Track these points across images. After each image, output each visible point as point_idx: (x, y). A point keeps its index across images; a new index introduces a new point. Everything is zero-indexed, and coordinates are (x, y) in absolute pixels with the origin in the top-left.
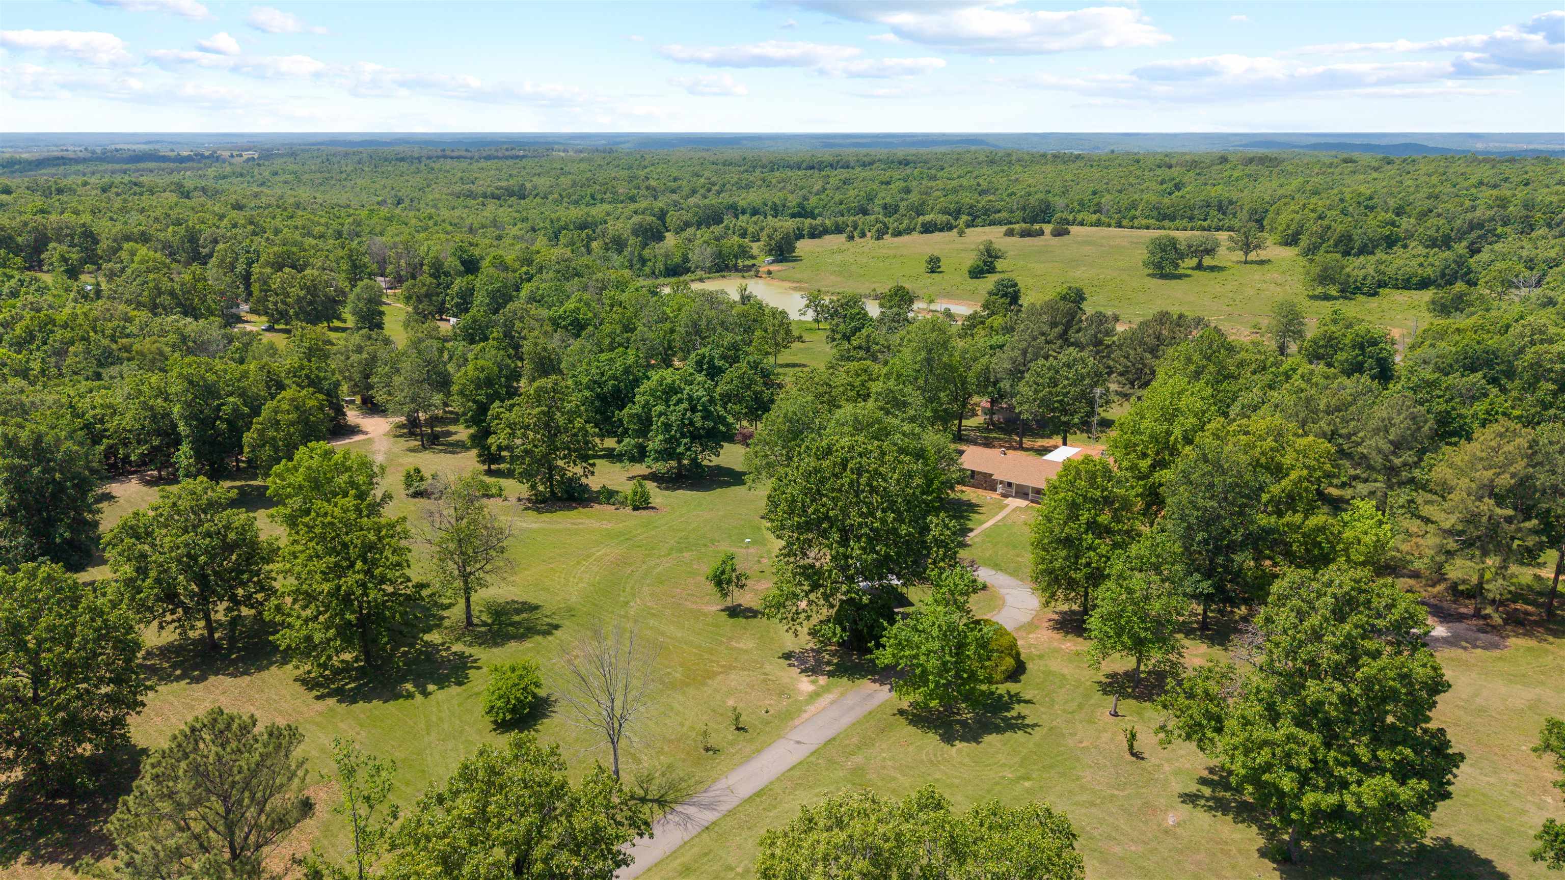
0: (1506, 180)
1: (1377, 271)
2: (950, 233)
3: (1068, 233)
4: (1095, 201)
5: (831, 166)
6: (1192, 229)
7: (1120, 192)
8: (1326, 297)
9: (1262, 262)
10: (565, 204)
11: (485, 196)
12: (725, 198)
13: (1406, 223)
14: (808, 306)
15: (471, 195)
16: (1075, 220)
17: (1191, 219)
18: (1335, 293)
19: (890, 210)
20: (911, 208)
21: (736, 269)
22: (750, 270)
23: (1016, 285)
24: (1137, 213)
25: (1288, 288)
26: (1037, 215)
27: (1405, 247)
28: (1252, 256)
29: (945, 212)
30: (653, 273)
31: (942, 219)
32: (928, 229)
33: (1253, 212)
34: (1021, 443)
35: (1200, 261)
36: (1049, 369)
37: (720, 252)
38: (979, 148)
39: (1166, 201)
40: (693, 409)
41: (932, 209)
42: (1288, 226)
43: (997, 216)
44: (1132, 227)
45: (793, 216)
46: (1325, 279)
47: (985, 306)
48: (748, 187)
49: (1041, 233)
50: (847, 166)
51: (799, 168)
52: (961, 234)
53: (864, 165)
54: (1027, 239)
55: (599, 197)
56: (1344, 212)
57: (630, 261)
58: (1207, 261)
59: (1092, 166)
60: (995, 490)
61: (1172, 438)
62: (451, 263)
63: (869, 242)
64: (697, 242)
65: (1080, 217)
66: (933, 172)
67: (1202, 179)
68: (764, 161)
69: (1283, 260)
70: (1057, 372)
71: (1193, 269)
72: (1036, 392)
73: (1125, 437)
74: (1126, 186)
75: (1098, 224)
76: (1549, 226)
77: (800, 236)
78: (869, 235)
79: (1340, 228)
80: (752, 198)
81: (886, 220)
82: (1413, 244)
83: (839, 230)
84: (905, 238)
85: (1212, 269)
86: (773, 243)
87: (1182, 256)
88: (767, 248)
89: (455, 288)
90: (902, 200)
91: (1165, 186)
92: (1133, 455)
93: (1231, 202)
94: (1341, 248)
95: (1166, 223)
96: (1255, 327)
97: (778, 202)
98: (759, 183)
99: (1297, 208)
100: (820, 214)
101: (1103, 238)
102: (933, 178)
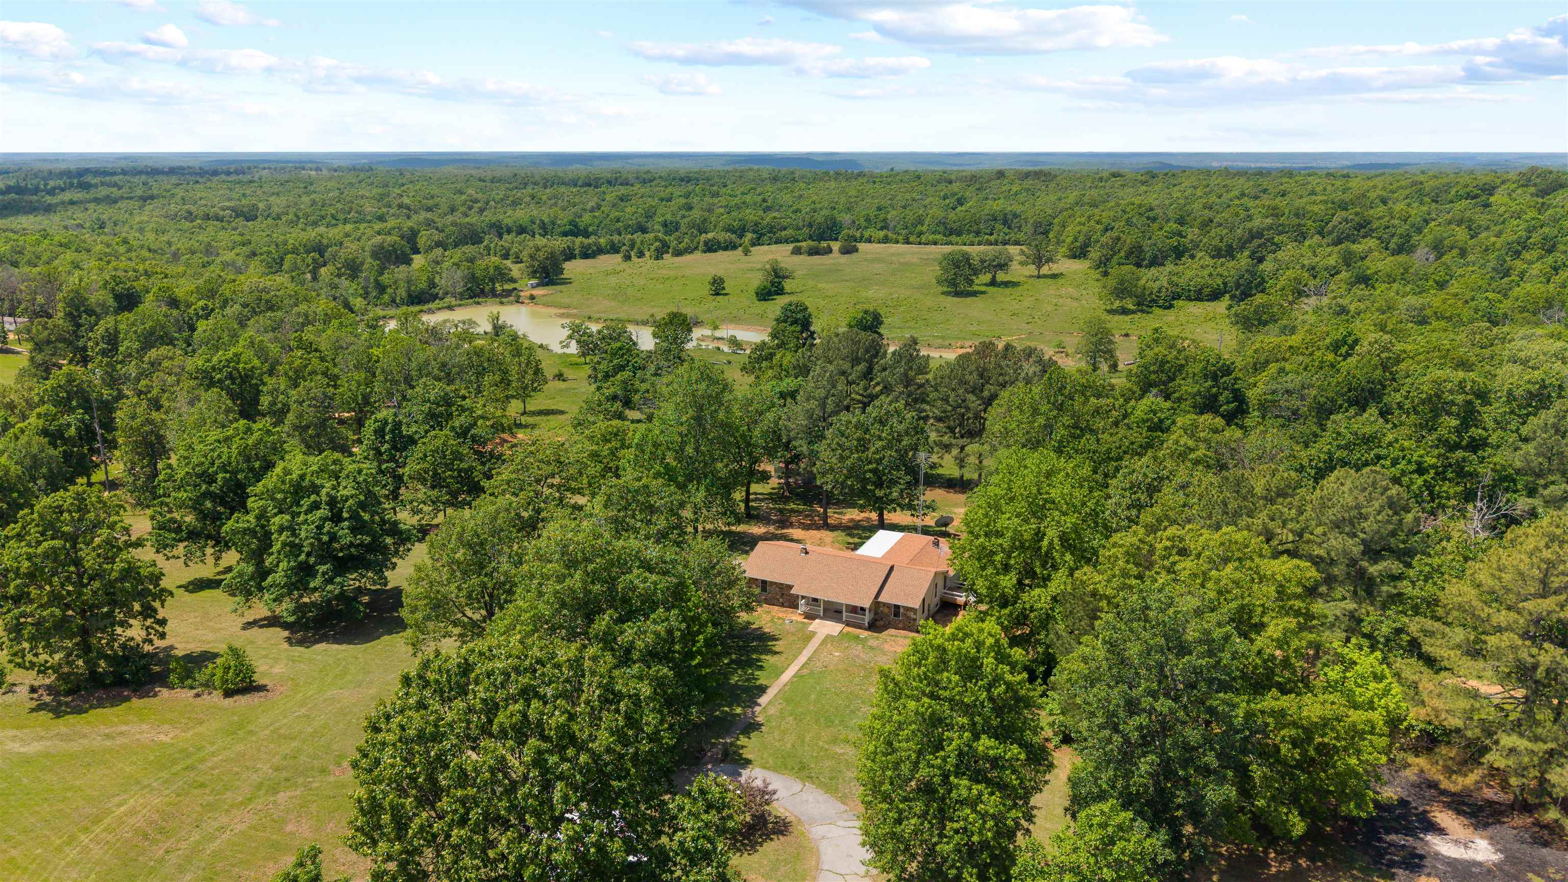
0: (1265, 191)
1: (1170, 283)
2: (735, 252)
3: (857, 250)
4: (882, 217)
5: (609, 182)
6: (979, 244)
7: (904, 207)
8: (1124, 311)
9: (1054, 276)
10: (300, 226)
11: (207, 217)
12: (489, 216)
13: (1192, 233)
14: (570, 337)
15: (190, 216)
16: (862, 237)
17: (978, 233)
18: (1131, 307)
19: (670, 227)
20: (692, 225)
21: (494, 294)
22: (511, 296)
23: (806, 309)
24: (924, 228)
25: (1084, 302)
26: (824, 232)
27: (1192, 257)
28: (1045, 270)
29: (729, 229)
30: (393, 301)
31: (723, 236)
32: (711, 247)
33: (1037, 225)
34: (825, 517)
35: (994, 277)
36: (856, 427)
37: (473, 275)
38: (761, 167)
39: (952, 215)
40: (336, 518)
41: (715, 226)
42: (1076, 239)
43: (784, 233)
44: (920, 244)
45: (565, 234)
46: (1122, 292)
47: (774, 336)
48: (515, 204)
49: (829, 251)
50: (626, 183)
51: (575, 185)
52: (746, 252)
53: (644, 182)
54: (816, 259)
55: (341, 216)
56: (1129, 222)
57: (365, 288)
58: (1001, 276)
59: (874, 182)
60: (796, 607)
61: (1045, 543)
62: (98, 296)
63: (648, 263)
64: (446, 265)
65: (867, 234)
66: (715, 188)
67: (982, 195)
68: (537, 178)
69: (1075, 273)
70: (867, 431)
71: (986, 285)
72: (842, 459)
73: (977, 543)
74: (910, 202)
75: (886, 240)
76: (1321, 233)
77: (570, 255)
78: (647, 254)
79: (1129, 240)
80: (520, 215)
81: (667, 238)
82: (1200, 255)
83: (614, 249)
84: (687, 258)
85: (1006, 284)
86: (536, 264)
87: (976, 272)
88: (530, 270)
89: (100, 329)
90: (684, 217)
91: (947, 201)
92: (990, 571)
93: (1015, 216)
94: (1133, 259)
95: (953, 238)
96: (1059, 346)
97: (546, 220)
98: (528, 199)
99: (1083, 220)
100: (595, 233)
101: (892, 255)
102: (716, 195)
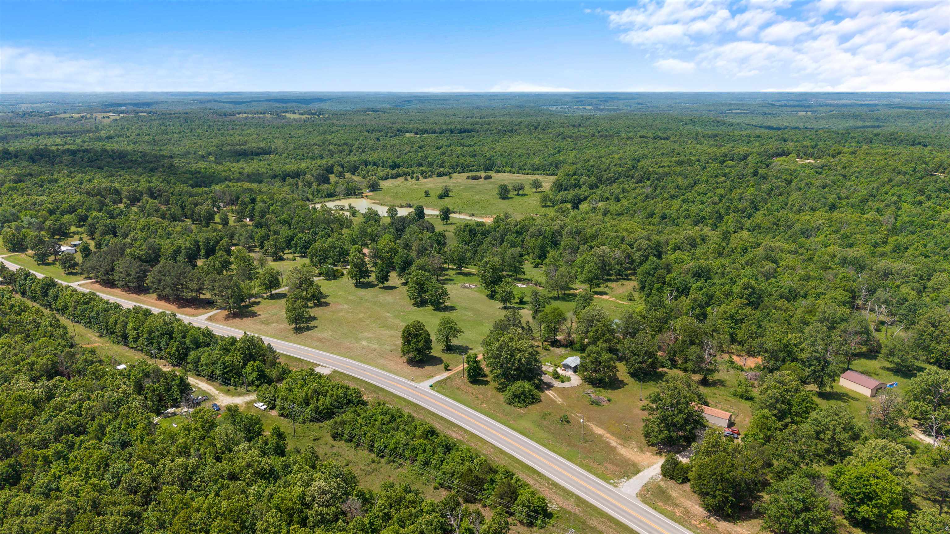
2: (446, 177)
3: (491, 178)
9: (542, 192)
21: (355, 194)
22: (358, 195)
30: (321, 196)
32: (439, 175)
35: (518, 192)
49: (480, 178)
54: (473, 181)
58: (521, 192)
63: (413, 181)
71: (515, 195)
75: (510, 172)
77: (385, 178)
78: (415, 177)
80: (375, 156)
83: (404, 175)
84: (429, 180)
85: (523, 195)
88: (367, 186)
100: (402, 166)
